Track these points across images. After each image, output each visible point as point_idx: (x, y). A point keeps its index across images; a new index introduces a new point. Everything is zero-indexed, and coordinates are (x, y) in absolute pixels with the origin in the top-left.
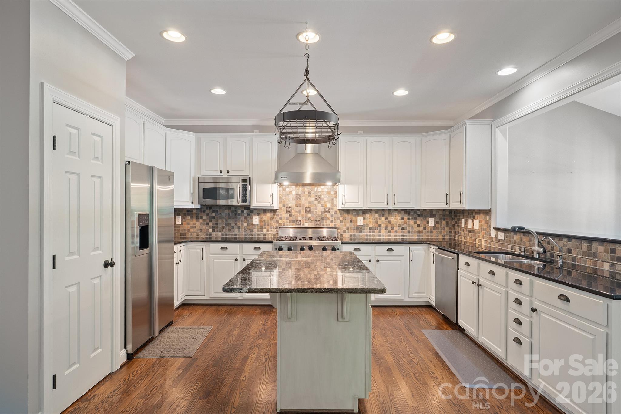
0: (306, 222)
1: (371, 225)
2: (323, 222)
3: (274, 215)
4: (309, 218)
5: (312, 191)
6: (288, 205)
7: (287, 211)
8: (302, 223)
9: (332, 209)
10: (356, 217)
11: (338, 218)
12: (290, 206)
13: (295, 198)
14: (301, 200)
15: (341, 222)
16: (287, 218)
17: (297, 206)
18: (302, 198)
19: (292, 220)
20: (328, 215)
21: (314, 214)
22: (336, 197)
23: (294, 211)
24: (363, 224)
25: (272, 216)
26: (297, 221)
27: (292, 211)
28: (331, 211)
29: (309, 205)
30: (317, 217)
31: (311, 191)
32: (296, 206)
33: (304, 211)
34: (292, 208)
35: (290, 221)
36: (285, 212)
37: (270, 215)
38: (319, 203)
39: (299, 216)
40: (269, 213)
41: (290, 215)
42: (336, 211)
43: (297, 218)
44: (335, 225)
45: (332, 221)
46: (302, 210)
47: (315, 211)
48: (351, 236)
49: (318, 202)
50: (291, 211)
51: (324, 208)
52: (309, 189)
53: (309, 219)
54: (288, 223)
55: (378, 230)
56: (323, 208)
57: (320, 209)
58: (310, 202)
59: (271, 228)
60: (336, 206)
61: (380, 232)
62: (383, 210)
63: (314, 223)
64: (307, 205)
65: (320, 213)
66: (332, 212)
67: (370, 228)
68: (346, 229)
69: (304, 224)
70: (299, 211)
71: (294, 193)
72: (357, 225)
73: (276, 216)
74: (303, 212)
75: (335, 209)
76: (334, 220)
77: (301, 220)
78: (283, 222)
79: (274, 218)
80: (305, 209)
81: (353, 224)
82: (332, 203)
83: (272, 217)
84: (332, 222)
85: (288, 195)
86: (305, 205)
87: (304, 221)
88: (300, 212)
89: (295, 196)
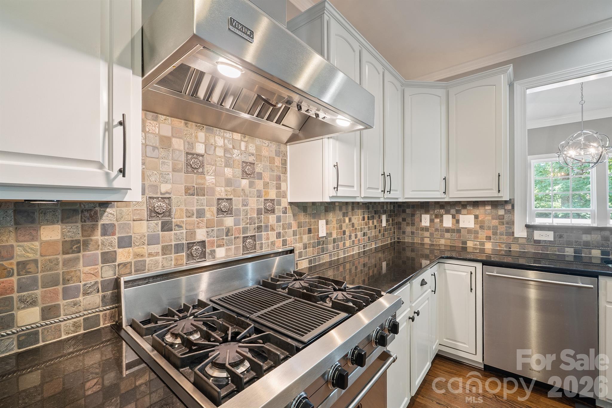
0: (219, 246)
1: (334, 236)
2: (260, 238)
3: (89, 231)
4: (228, 232)
5: (234, 148)
6: (155, 187)
7: (153, 213)
8: (208, 251)
9: (279, 204)
10: (316, 220)
11: (290, 226)
12: (163, 190)
13: (182, 164)
14: (203, 173)
15: (295, 233)
16: (153, 240)
17: (191, 192)
18: (207, 167)
19: (173, 243)
20: (272, 219)
21: (241, 217)
22: (285, 172)
23: (181, 210)
24: (327, 234)
25: (79, 237)
26: (190, 246)
27: (173, 213)
28: (276, 207)
29: (226, 191)
30: (248, 226)
31: (231, 146)
32: (189, 191)
33: (214, 209)
34: (174, 201)
35: (165, 250)
36: (145, 215)
37: (63, 234)
38: (251, 185)
39: (199, 228)
40: (53, 223)
41: (166, 227)
42: (286, 208)
43: (193, 233)
44: (284, 243)
45: (280, 233)
46: (206, 208)
47: (244, 210)
48: (310, 262)
49: (250, 182)
50: (168, 213)
51: (263, 199)
52: (226, 141)
53: (227, 235)
54: (160, 258)
55: (342, 242)
56: (260, 199)
57: (254, 204)
58: (229, 182)
59: (66, 294)
60: (285, 196)
61: (344, 244)
62: (347, 203)
63: (241, 245)
64: (221, 192)
65: (255, 216)
66: (279, 212)
67: (334, 241)
68: (302, 250)
69: (214, 251)
70: (198, 211)
71: (178, 144)
72: (318, 235)
73: (98, 237)
74: (211, 213)
75: (284, 203)
76: (282, 231)
77: (204, 242)
78: (137, 255)
79: (86, 244)
80: (215, 202)
81: (312, 235)
82: (278, 187)
83: (78, 242)
84: (279, 235)
85: (154, 148)
86: (218, 189)
87: (212, 243)
88: (200, 213)
89: (183, 158)
